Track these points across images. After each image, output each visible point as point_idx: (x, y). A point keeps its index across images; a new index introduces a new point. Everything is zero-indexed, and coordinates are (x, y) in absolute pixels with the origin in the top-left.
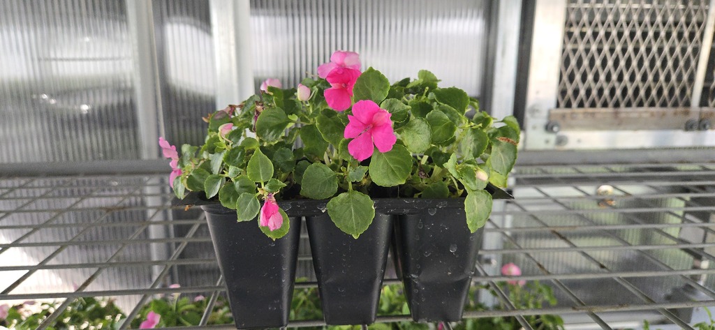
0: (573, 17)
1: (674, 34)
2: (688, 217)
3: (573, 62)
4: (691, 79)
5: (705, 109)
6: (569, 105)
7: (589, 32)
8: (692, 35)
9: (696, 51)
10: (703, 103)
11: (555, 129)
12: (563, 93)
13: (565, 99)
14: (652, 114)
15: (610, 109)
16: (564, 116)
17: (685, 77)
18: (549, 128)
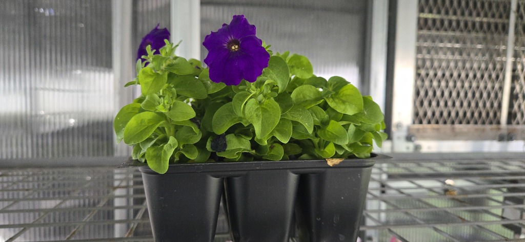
0: (420, 63)
1: (486, 76)
2: (508, 202)
3: (422, 93)
4: (500, 106)
5: (510, 127)
6: (421, 122)
7: (431, 73)
8: (497, 77)
9: (501, 88)
10: (509, 122)
11: (413, 138)
12: (416, 114)
13: (418, 118)
14: (477, 130)
15: (449, 126)
16: (418, 130)
17: (496, 105)
18: (409, 138)
